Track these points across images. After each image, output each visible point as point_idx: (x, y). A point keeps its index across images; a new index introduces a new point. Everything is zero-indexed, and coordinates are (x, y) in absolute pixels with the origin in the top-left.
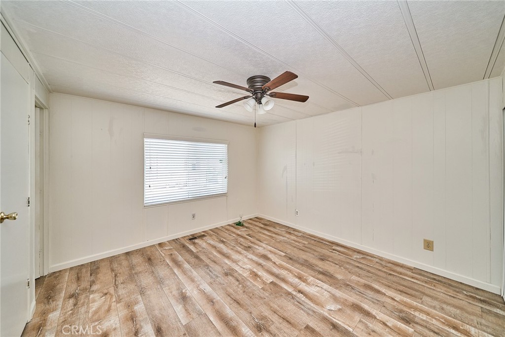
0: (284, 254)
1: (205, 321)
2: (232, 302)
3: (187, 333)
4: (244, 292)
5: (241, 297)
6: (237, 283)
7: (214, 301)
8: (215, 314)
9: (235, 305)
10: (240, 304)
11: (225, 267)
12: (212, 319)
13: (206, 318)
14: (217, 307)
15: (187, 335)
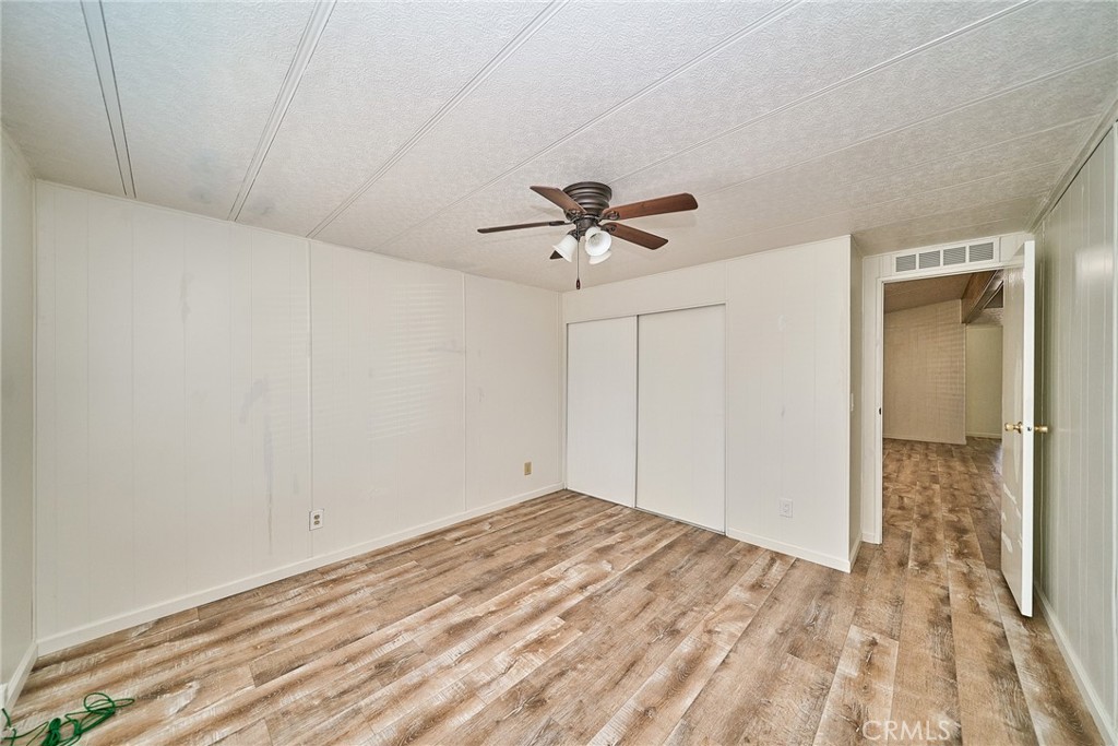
0: (455, 598)
1: (699, 712)
2: (633, 675)
3: (742, 737)
4: (599, 658)
5: (615, 661)
6: (572, 674)
7: (641, 709)
8: (674, 699)
9: (639, 668)
10: (635, 662)
11: (500, 713)
12: (689, 701)
13: (693, 712)
14: (655, 699)
15: (745, 734)
